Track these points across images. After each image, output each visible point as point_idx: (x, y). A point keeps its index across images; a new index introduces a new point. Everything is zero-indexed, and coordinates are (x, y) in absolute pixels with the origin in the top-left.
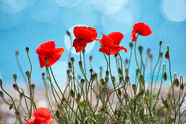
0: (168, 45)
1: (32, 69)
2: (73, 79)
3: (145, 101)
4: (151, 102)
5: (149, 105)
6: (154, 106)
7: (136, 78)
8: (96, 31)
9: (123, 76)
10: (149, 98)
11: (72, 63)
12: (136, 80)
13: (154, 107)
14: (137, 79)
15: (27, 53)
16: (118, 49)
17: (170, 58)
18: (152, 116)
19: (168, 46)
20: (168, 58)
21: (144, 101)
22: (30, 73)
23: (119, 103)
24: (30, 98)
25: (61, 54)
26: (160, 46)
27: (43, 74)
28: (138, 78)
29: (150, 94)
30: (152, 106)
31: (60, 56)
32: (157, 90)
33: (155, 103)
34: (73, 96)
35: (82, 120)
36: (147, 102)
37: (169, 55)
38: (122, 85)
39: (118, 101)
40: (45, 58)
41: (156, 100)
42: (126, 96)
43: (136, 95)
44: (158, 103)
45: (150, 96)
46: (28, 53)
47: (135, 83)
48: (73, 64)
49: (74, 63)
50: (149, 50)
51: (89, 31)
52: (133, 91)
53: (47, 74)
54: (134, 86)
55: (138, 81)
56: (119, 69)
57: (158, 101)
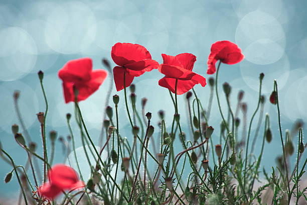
0: (275, 80)
1: (48, 109)
2: (115, 132)
3: (236, 175)
5: (243, 182)
6: (250, 185)
7: (221, 137)
9: (200, 130)
10: (243, 168)
11: (114, 106)
12: (221, 140)
13: (251, 187)
14: (223, 139)
15: (39, 80)
18: (247, 200)
19: (275, 82)
20: (275, 104)
22: (44, 115)
23: (194, 174)
24: (43, 158)
25: (100, 82)
26: (261, 82)
27: (69, 116)
29: (245, 163)
30: (247, 186)
31: (99, 85)
32: (255, 158)
33: (252, 179)
35: (130, 200)
36: (238, 176)
39: (193, 171)
40: (74, 88)
41: (254, 175)
42: (205, 163)
43: (222, 164)
45: (244, 165)
46: (41, 82)
48: (116, 106)
50: (241, 95)
52: (216, 157)
54: (219, 149)
56: (195, 117)
57: (258, 175)
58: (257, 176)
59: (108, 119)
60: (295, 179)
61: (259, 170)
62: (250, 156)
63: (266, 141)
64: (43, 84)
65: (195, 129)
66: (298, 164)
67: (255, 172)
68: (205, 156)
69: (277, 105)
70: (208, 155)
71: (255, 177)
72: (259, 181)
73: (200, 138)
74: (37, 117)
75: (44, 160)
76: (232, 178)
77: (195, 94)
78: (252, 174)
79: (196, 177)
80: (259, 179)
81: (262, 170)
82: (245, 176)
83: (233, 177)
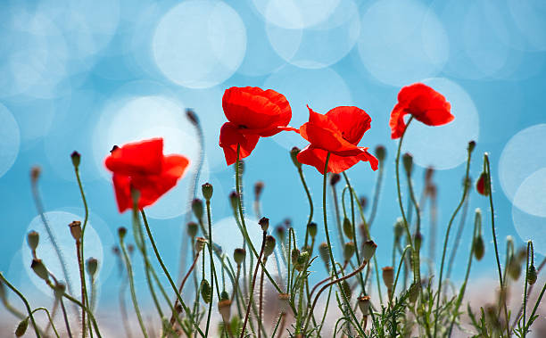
0: (486, 154)
2: (206, 248)
3: (421, 318)
4: (438, 322)
5: (432, 330)
6: (445, 334)
7: (394, 251)
8: (287, 103)
9: (355, 242)
10: (434, 308)
11: (205, 201)
12: (394, 256)
14: (397, 253)
15: (73, 168)
16: (352, 158)
17: (492, 191)
19: (486, 157)
20: (486, 195)
21: (418, 318)
22: (82, 226)
23: (344, 321)
24: (81, 301)
26: (470, 156)
27: (122, 231)
28: (400, 251)
30: (440, 334)
32: (453, 288)
33: (449, 325)
34: (208, 299)
36: (425, 319)
37: (490, 183)
38: (353, 268)
39: (342, 315)
41: (452, 317)
42: (364, 302)
43: (394, 300)
44: (458, 325)
46: (77, 170)
47: (390, 265)
48: (208, 203)
49: (211, 200)
51: (270, 103)
52: (384, 289)
53: (135, 232)
54: (388, 273)
55: (399, 258)
56: (346, 221)
57: (459, 318)
58: (457, 319)
59: (195, 220)
60: (520, 331)
61: (460, 310)
62: (446, 283)
63: (474, 259)
64: (80, 174)
65: (347, 241)
66: (525, 304)
67: (453, 313)
68: (364, 289)
69: (489, 197)
70: (370, 285)
71: (453, 322)
72: (460, 329)
73: (355, 255)
74: (69, 228)
75: (82, 306)
76: (414, 323)
77: (346, 178)
78: (450, 317)
79: (348, 325)
80: (461, 326)
81: (466, 310)
82: (436, 321)
83: (416, 321)
